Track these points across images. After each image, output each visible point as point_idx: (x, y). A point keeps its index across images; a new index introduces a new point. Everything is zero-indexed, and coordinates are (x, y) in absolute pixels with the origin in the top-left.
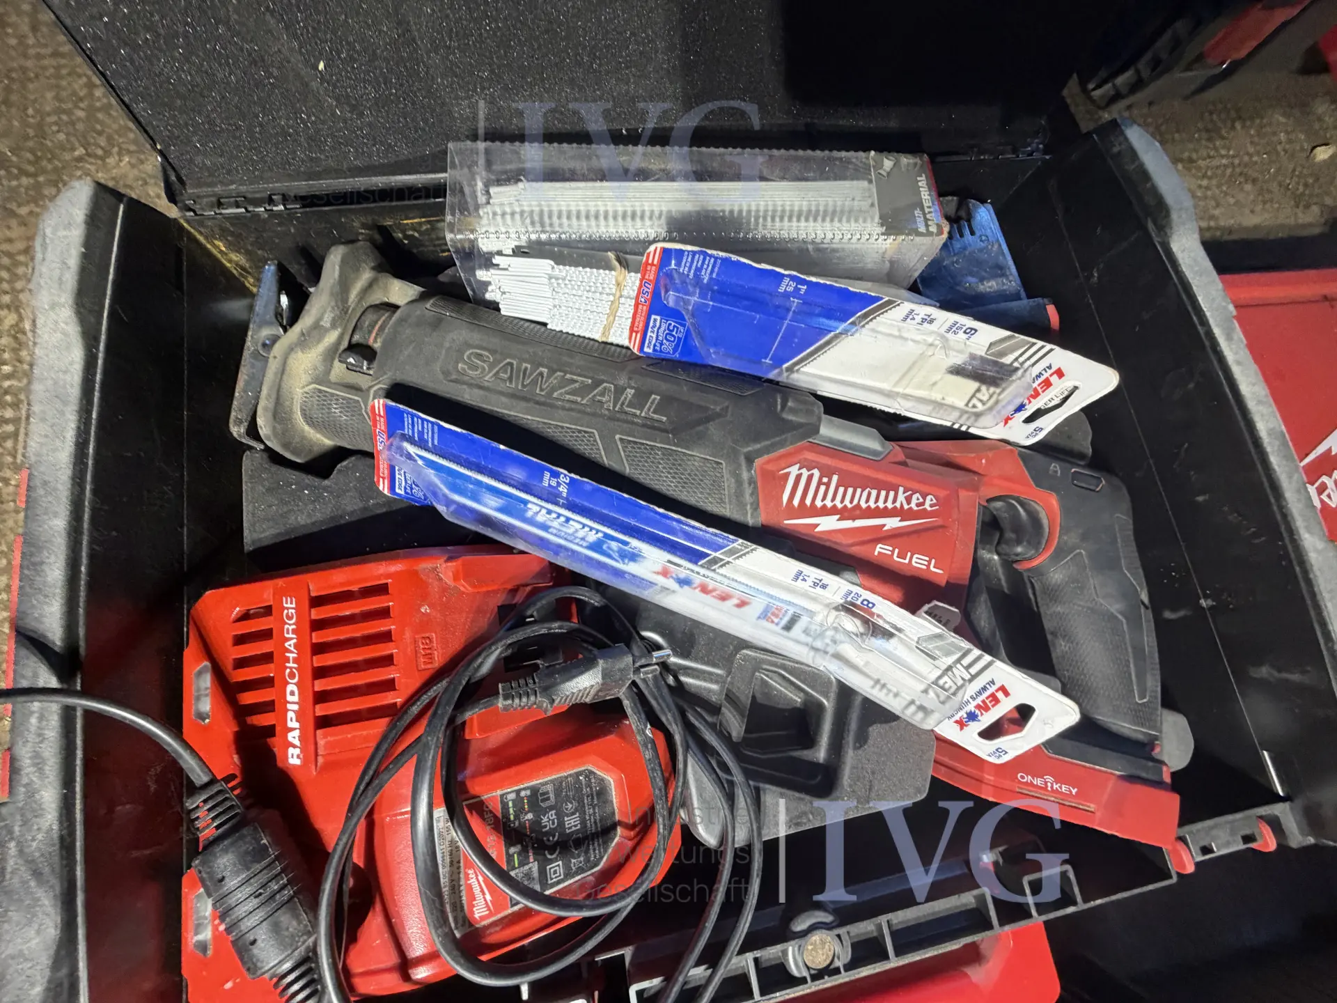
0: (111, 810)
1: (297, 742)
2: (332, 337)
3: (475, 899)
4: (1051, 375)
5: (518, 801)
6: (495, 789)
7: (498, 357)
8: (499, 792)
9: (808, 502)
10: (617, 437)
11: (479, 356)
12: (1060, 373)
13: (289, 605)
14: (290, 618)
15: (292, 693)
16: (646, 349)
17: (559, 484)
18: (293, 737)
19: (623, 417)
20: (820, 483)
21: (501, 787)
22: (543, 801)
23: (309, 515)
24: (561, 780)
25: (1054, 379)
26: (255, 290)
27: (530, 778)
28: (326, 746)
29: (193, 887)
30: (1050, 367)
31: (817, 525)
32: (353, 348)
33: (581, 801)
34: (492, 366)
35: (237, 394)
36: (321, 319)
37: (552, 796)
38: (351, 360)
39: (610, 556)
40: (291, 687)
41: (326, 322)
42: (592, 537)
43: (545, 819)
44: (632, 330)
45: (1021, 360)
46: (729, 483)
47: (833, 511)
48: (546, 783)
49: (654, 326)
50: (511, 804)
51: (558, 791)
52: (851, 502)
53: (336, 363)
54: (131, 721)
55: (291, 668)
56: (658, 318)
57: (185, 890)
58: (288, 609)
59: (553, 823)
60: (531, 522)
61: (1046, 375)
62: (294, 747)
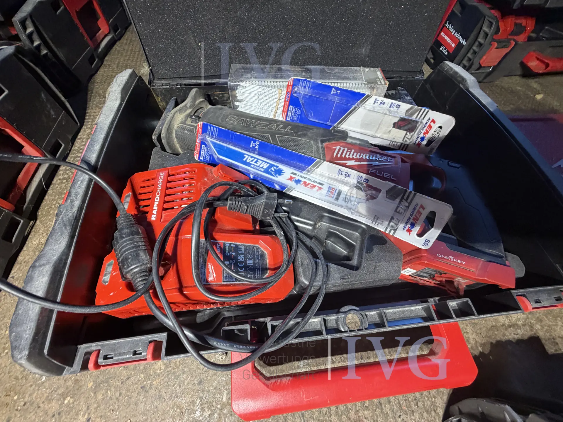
1: (155, 213)
2: (189, 111)
3: (209, 274)
4: (431, 122)
5: (230, 247)
6: (222, 240)
7: (239, 117)
8: (223, 242)
9: (343, 156)
10: (276, 136)
11: (233, 117)
12: (433, 121)
14: (161, 178)
15: (157, 199)
16: (288, 119)
17: (256, 145)
18: (155, 212)
19: (279, 132)
20: (347, 151)
21: (225, 240)
22: (239, 250)
24: (247, 246)
25: (432, 124)
27: (236, 242)
28: (165, 216)
30: (429, 119)
31: (347, 163)
33: (254, 255)
34: (237, 120)
36: (187, 104)
37: (243, 250)
38: (193, 117)
39: (271, 174)
40: (157, 197)
41: (188, 106)
43: (239, 257)
44: (283, 112)
45: (419, 117)
46: (314, 147)
47: (353, 159)
48: (241, 245)
49: (290, 110)
50: (227, 247)
51: (246, 249)
52: (359, 157)
53: (189, 119)
55: (158, 192)
56: (292, 106)
59: (243, 259)
60: (245, 163)
61: (429, 123)
62: (154, 214)
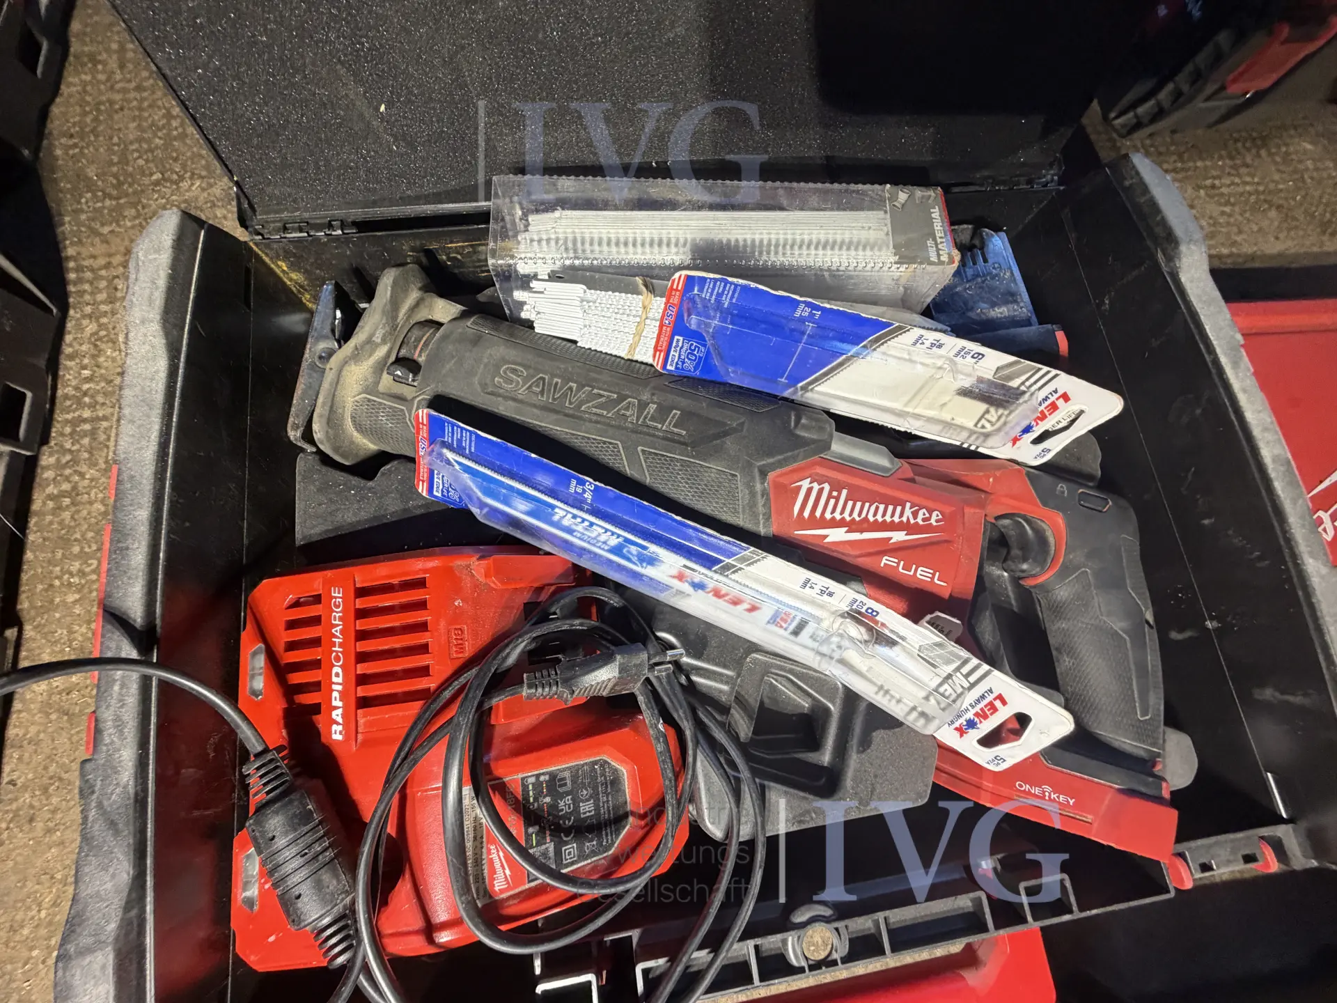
0: (178, 773)
1: (340, 720)
2: (382, 351)
3: (495, 873)
4: (1057, 399)
5: (537, 785)
6: (517, 772)
7: (531, 371)
8: (520, 776)
9: (818, 514)
10: (640, 448)
11: (514, 371)
12: (1066, 397)
13: (336, 595)
14: (338, 607)
15: (337, 675)
16: (669, 367)
17: (584, 491)
18: (337, 715)
19: (645, 429)
20: (830, 497)
21: (523, 771)
22: (561, 786)
23: (355, 514)
24: (578, 768)
25: (1062, 403)
26: (314, 307)
27: (548, 765)
28: (365, 724)
29: (244, 847)
30: (1055, 391)
31: (826, 536)
32: (399, 361)
33: (595, 788)
34: (526, 380)
35: (295, 402)
36: (373, 334)
37: (569, 782)
38: (399, 373)
39: (629, 560)
40: (337, 670)
41: (377, 337)
42: (614, 541)
43: (561, 803)
44: (656, 349)
45: (1028, 383)
46: (742, 494)
47: (841, 523)
48: (564, 770)
49: (677, 346)
50: (531, 787)
51: (575, 778)
52: (860, 515)
53: (385, 375)
54: (197, 691)
55: (337, 652)
56: (681, 338)
57: (235, 850)
58: (336, 598)
59: (569, 808)
60: (557, 525)
61: (1052, 399)
62: (338, 723)
